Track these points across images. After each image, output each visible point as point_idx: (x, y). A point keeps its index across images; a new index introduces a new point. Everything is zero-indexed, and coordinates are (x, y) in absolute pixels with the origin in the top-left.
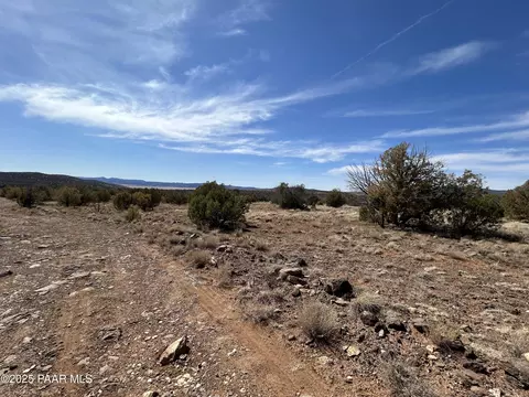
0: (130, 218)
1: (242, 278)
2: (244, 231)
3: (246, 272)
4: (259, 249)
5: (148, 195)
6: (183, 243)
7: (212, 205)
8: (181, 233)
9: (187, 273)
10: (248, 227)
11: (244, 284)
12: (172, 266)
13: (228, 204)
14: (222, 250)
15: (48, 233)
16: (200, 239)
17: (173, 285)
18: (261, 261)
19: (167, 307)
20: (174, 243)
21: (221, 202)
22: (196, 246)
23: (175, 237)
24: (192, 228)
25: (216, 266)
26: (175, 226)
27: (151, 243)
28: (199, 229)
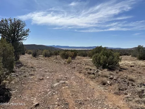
0: (69, 62)
1: (125, 92)
2: (120, 71)
3: (126, 89)
4: (130, 80)
5: (73, 53)
6: (93, 74)
7: (103, 58)
8: (91, 70)
9: (99, 86)
10: (121, 69)
11: (126, 94)
12: (92, 83)
13: (111, 57)
14: (111, 79)
15: (45, 67)
16: (99, 73)
17: (95, 90)
18: (133, 86)
19: (95, 98)
20: (89, 73)
21: (108, 57)
22: (99, 76)
23: (89, 71)
24: (94, 68)
25: (111, 85)
26: (87, 67)
27: (80, 73)
28: (98, 68)
